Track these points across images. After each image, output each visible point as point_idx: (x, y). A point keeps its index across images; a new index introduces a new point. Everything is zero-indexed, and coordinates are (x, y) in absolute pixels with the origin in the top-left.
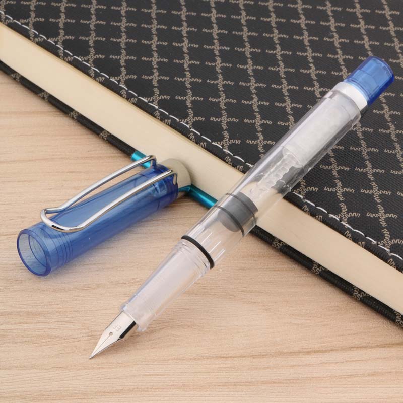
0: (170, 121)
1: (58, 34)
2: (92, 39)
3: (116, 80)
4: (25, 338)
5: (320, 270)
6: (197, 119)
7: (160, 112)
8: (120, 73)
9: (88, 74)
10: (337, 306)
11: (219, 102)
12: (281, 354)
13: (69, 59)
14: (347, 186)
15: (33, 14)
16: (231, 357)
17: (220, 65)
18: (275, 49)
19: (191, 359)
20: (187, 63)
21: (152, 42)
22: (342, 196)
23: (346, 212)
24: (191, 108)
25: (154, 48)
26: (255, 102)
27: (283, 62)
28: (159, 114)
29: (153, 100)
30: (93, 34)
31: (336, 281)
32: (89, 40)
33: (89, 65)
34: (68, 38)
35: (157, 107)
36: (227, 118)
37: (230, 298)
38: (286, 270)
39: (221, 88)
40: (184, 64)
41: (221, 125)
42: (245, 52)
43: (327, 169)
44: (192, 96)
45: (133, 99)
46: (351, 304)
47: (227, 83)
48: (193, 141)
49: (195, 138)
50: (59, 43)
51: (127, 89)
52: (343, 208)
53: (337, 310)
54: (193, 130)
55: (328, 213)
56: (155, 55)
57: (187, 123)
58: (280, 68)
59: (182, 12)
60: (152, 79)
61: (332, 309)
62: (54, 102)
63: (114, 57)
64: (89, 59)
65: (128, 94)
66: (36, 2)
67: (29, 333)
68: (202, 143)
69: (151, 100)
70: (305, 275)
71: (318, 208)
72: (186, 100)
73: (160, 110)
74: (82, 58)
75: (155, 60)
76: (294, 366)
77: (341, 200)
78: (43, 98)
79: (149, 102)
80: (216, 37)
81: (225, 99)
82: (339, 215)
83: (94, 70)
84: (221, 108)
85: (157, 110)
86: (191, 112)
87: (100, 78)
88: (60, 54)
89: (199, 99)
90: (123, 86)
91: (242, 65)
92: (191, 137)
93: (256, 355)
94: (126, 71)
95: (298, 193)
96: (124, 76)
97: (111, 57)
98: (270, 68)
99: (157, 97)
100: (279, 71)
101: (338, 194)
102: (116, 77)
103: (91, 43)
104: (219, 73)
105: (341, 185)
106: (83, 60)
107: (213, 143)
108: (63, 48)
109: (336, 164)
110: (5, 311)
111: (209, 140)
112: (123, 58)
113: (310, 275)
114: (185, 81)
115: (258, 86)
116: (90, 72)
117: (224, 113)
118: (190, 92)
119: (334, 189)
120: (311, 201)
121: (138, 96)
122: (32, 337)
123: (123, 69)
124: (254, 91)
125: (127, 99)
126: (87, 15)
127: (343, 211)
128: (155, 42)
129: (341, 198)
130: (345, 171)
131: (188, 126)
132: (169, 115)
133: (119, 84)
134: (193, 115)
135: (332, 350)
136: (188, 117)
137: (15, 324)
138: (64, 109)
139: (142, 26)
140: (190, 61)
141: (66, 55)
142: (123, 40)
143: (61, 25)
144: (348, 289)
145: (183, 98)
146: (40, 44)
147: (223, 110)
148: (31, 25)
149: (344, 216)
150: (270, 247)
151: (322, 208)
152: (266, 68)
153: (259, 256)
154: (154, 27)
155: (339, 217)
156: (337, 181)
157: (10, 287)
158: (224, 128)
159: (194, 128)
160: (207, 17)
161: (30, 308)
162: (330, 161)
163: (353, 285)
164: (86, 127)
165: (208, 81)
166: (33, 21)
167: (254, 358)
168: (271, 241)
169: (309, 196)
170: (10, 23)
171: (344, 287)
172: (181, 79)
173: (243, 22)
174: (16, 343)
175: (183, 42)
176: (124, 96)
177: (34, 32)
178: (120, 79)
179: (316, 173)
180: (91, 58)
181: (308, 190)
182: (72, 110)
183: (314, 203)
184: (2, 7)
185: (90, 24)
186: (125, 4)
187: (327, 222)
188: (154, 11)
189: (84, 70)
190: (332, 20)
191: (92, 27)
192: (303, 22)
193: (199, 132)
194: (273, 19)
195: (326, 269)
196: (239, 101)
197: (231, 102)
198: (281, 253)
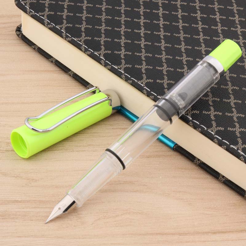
0: (131, 81)
1: (62, 23)
2: (83, 26)
3: (98, 54)
4: (38, 218)
5: (224, 180)
6: (148, 80)
7: (125, 75)
8: (101, 49)
9: (81, 50)
10: (234, 203)
11: (163, 70)
12: (198, 233)
13: (69, 39)
14: (242, 127)
15: (47, 10)
16: (166, 234)
17: (164, 45)
18: (199, 35)
19: (140, 234)
20: (143, 43)
21: (121, 29)
22: (239, 134)
23: (241, 145)
24: (145, 73)
25: (122, 33)
26: (185, 70)
27: (204, 44)
28: (124, 77)
29: (121, 67)
30: (84, 23)
31: (234, 187)
32: (82, 27)
33: (81, 44)
34: (68, 25)
35: (123, 72)
36: (168, 80)
37: (166, 196)
38: (202, 179)
39: (164, 61)
40: (141, 44)
41: (163, 85)
42: (180, 36)
43: (230, 115)
44: (146, 66)
45: (108, 66)
46: (243, 202)
47: (168, 57)
48: (146, 95)
49: (147, 93)
50: (62, 29)
51: (104, 60)
52: (239, 142)
53: (234, 206)
54: (145, 87)
55: (230, 144)
56: (123, 38)
57: (142, 83)
58: (202, 48)
59: (141, 10)
60: (121, 54)
61: (230, 205)
62: (59, 65)
63: (97, 39)
64: (81, 40)
65: (106, 63)
66: (49, 1)
67: (40, 214)
68: (151, 97)
69: (120, 67)
70: (214, 182)
71: (224, 141)
72: (142, 68)
73: (125, 74)
74: (77, 38)
75: (123, 41)
76: (205, 241)
77: (238, 136)
78: (52, 62)
79: (118, 69)
80: (162, 26)
81: (167, 68)
82: (237, 146)
83: (84, 47)
84: (164, 74)
85: (123, 74)
86: (144, 76)
87: (88, 52)
88: (63, 36)
89: (150, 68)
90: (102, 58)
91: (178, 45)
92: (144, 92)
93: (181, 233)
94: (105, 48)
95: (211, 131)
96: (103, 51)
97: (95, 39)
98: (195, 48)
99: (123, 66)
100: (201, 49)
101: (236, 132)
102: (98, 52)
103: (83, 29)
104: (163, 51)
105: (239, 127)
106: (78, 40)
107: (158, 97)
108: (65, 32)
109: (236, 112)
110: (26, 199)
111: (156, 95)
112: (103, 39)
113: (217, 182)
114: (141, 55)
115: (188, 60)
116: (82, 48)
117: (166, 77)
118: (144, 63)
119: (234, 129)
120: (219, 136)
121: (112, 64)
122: (42, 217)
123: (102, 47)
124: (185, 63)
125: (105, 66)
126: (81, 10)
127: (239, 143)
128: (123, 29)
129: (239, 135)
130: (242, 117)
131: (142, 85)
132: (131, 77)
133: (100, 56)
134: (146, 78)
135: (230, 232)
136: (143, 79)
137: (32, 208)
138: (65, 69)
139: (115, 18)
140: (145, 42)
141: (67, 37)
142: (103, 27)
143: (64, 17)
144: (241, 193)
145: (140, 67)
146: (50, 29)
147: (165, 75)
148: (45, 16)
149: (240, 147)
150: (193, 163)
151: (226, 141)
152: (193, 48)
153: (185, 169)
154: (123, 19)
155: (237, 148)
156: (236, 124)
157: (29, 184)
158: (165, 87)
159: (146, 87)
160: (156, 13)
161: (41, 198)
162: (232, 110)
163: (244, 190)
164: (78, 81)
165: (156, 56)
166: (47, 14)
167: (180, 235)
168: (193, 159)
169: (218, 133)
170: (32, 15)
171: (239, 191)
172: (139, 54)
173: (179, 16)
174: (32, 220)
175: (141, 29)
176: (102, 64)
177: (47, 21)
178: (100, 53)
179: (222, 118)
180: (83, 39)
181: (217, 129)
182: (70, 70)
183: (221, 138)
184: (28, 4)
185: (82, 16)
186: (104, 3)
187: (229, 150)
188: (123, 8)
189: (78, 46)
190: (237, 16)
191: (84, 18)
192: (218, 17)
193: (149, 89)
194: (199, 15)
195: (227, 179)
196: (175, 69)
197: (170, 70)
198: (199, 167)
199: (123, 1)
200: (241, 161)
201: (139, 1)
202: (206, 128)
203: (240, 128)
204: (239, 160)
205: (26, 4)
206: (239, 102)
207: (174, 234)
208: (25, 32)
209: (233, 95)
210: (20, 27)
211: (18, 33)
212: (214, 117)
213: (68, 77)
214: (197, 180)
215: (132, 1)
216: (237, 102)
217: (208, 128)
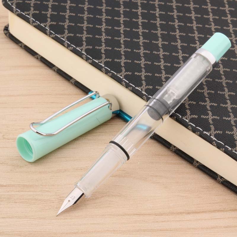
0: (111, 74)
1: (47, 21)
2: (66, 24)
3: (80, 49)
4: (22, 200)
5: (198, 164)
6: (127, 73)
7: (105, 68)
8: (83, 45)
9: (64, 45)
10: (207, 186)
11: (141, 63)
12: (172, 213)
13: (53, 36)
14: (215, 115)
15: (32, 9)
16: (142, 215)
17: (142, 41)
18: (175, 32)
19: (119, 215)
20: (122, 39)
21: (102, 26)
23: (214, 131)
24: (124, 66)
25: (103, 30)
27: (180, 40)
28: (104, 70)
30: (67, 21)
31: (207, 171)
32: (65, 24)
33: (64, 40)
34: (52, 23)
35: (103, 66)
36: (145, 73)
37: (143, 180)
38: (178, 164)
39: (142, 55)
40: (120, 40)
41: (141, 77)
42: (157, 33)
43: (204, 105)
44: (125, 60)
45: (89, 60)
46: (216, 185)
47: (146, 52)
48: (124, 87)
49: (126, 85)
50: (47, 26)
52: (212, 128)
53: (207, 188)
55: (203, 131)
56: (104, 34)
57: (121, 76)
58: (178, 44)
59: (121, 9)
60: (101, 49)
61: (204, 188)
62: (44, 61)
63: (79, 35)
64: (64, 36)
65: (87, 58)
66: (34, 1)
67: (24, 197)
68: (129, 88)
69: (100, 61)
70: (189, 167)
71: (197, 127)
72: (121, 61)
74: (60, 35)
75: (103, 37)
76: (180, 221)
77: (211, 123)
78: (37, 58)
79: (99, 62)
80: (140, 24)
81: (144, 62)
82: (210, 132)
83: (67, 43)
84: (141, 67)
86: (123, 69)
87: (70, 47)
88: (48, 33)
89: (129, 61)
90: (84, 53)
91: (155, 41)
92: (123, 84)
93: (157, 214)
94: (86, 44)
95: (185, 119)
96: (84, 47)
97: (77, 35)
98: (172, 43)
99: (104, 59)
100: (177, 45)
101: (209, 120)
102: (80, 48)
103: (66, 27)
104: (141, 46)
105: (212, 114)
106: (61, 37)
107: (136, 88)
108: (49, 29)
109: (209, 101)
110: (10, 184)
111: (134, 86)
112: (85, 36)
113: (192, 167)
114: (121, 50)
115: (165, 54)
116: (65, 44)
117: (143, 70)
118: (123, 57)
119: (207, 116)
120: (193, 124)
121: (93, 59)
122: (25, 200)
123: (84, 43)
124: (162, 57)
125: (86, 60)
126: (64, 9)
127: (212, 130)
128: (104, 27)
129: (211, 122)
130: (214, 106)
131: (121, 77)
132: (111, 70)
133: (82, 51)
134: (124, 71)
135: (203, 212)
136: (122, 72)
137: (16, 191)
138: (49, 65)
139: (97, 16)
140: (124, 38)
141: (51, 34)
142: (85, 25)
143: (49, 16)
144: (214, 176)
145: (119, 61)
146: (35, 27)
147: (143, 68)
148: (31, 15)
149: (213, 133)
150: (169, 150)
151: (200, 128)
152: (170, 43)
153: (162, 155)
154: (104, 17)
155: (210, 134)
156: (209, 112)
157: (14, 170)
158: (143, 79)
159: (125, 79)
160: (135, 12)
161: (25, 183)
162: (205, 100)
163: (217, 174)
164: (62, 76)
165: (134, 51)
166: (32, 13)
167: (156, 215)
168: (169, 146)
169: (192, 120)
170: (18, 14)
171: (212, 174)
172: (118, 49)
173: (157, 15)
174: (16, 203)
175: (121, 26)
176: (84, 59)
177: (32, 19)
178: (82, 49)
179: (196, 107)
180: (66, 36)
181: (191, 117)
182: (54, 66)
183: (195, 125)
184: (14, 4)
185: (66, 15)
186: (87, 3)
187: (202, 136)
188: (104, 8)
189: (61, 43)
190: (211, 15)
191: (67, 17)
192: (193, 15)
193: (128, 81)
194: (175, 14)
195: (201, 164)
196: (152, 63)
197: (147, 64)
198: (175, 154)
199: (104, 1)
200: (213, 146)
201: (120, 1)
202: (181, 116)
203: (212, 116)
204: (212, 145)
205: (12, 4)
206: (212, 92)
207: (151, 214)
208: (12, 31)
209: (207, 86)
210: (7, 26)
211: (6, 32)
212: (188, 106)
213: (53, 72)
214: (173, 165)
215: (112, 0)
216: (210, 92)
217: (183, 116)
